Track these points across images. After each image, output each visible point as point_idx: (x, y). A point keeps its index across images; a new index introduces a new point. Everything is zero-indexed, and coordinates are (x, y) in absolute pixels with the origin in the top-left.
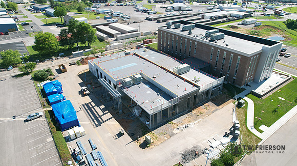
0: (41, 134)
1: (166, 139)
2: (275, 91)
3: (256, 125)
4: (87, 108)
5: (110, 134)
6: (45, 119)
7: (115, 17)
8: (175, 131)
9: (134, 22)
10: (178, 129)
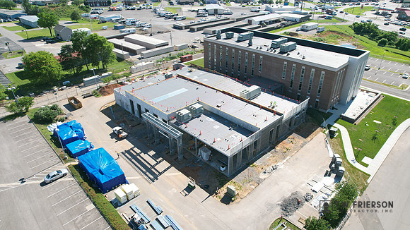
0: (73, 201)
1: (254, 187)
2: (367, 113)
3: (358, 157)
4: (130, 157)
5: (175, 190)
6: (72, 179)
7: (129, 27)
8: (262, 176)
9: (159, 33)
10: (265, 172)
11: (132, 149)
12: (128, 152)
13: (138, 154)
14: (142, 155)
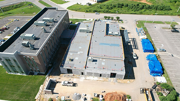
11: (134, 49)
12: (136, 48)
13: (133, 46)
14: (132, 45)
